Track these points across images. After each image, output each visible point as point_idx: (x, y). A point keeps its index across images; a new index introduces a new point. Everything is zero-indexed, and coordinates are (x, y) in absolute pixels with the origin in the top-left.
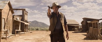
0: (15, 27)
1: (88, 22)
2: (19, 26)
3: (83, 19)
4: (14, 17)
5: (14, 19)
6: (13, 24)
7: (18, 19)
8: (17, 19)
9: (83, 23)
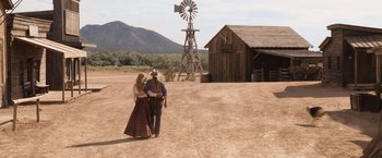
0: (22, 70)
1: (354, 45)
2: (39, 63)
3: (329, 28)
4: (15, 26)
5: (13, 33)
6: (9, 58)
7: (34, 30)
8: (28, 32)
9: (329, 50)
